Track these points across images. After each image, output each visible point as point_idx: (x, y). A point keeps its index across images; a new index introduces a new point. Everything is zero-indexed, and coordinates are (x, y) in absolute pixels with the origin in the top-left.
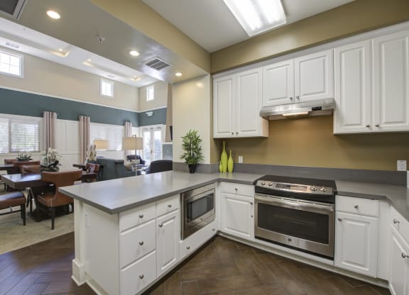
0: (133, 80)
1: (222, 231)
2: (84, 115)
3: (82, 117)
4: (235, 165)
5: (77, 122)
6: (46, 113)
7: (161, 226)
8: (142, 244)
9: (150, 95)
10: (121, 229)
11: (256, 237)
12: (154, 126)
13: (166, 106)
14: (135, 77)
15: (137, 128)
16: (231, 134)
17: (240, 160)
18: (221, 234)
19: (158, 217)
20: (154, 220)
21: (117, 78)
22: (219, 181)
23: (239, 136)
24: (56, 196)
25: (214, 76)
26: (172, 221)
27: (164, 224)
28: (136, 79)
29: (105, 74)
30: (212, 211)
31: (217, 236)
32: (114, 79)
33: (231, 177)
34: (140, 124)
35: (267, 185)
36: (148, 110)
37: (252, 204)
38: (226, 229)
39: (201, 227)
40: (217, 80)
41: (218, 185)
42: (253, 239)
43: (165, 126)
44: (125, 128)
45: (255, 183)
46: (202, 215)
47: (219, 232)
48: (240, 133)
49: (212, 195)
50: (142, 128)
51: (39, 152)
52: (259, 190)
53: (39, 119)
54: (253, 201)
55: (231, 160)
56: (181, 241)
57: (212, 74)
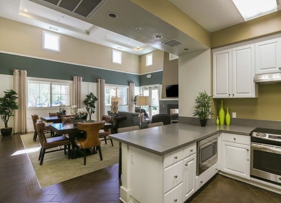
0: (136, 50)
1: (222, 171)
3: (100, 80)
4: (232, 119)
5: (96, 83)
6: (75, 78)
7: (187, 165)
8: (176, 177)
9: (149, 61)
10: (165, 166)
11: (251, 176)
12: (152, 86)
13: (162, 70)
14: (138, 47)
15: (139, 88)
16: (228, 95)
17: (234, 115)
18: (220, 173)
19: (185, 158)
20: (182, 161)
21: (125, 49)
22: (220, 132)
23: (234, 97)
24: (87, 140)
25: (213, 50)
26: (192, 161)
27: (188, 164)
28: (138, 49)
29: (115, 46)
30: (215, 156)
31: (217, 174)
32: (122, 50)
33: (228, 129)
34: (141, 85)
35: (260, 136)
36: (148, 73)
37: (248, 150)
38: (225, 169)
39: (208, 168)
40: (216, 53)
41: (220, 135)
42: (249, 177)
43: (161, 85)
44: (130, 88)
45: (251, 135)
46: (209, 158)
47: (219, 171)
48: (235, 94)
49: (216, 143)
50: (142, 87)
51: (70, 106)
52: (254, 140)
53: (71, 82)
54: (249, 149)
55: (228, 116)
56: (197, 177)
57: (212, 49)
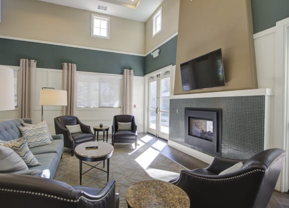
2: (68, 62)
3: (66, 64)
5: (61, 71)
12: (161, 71)
15: (142, 78)
34: (145, 72)
36: (154, 49)
43: (174, 67)
44: (124, 77)
